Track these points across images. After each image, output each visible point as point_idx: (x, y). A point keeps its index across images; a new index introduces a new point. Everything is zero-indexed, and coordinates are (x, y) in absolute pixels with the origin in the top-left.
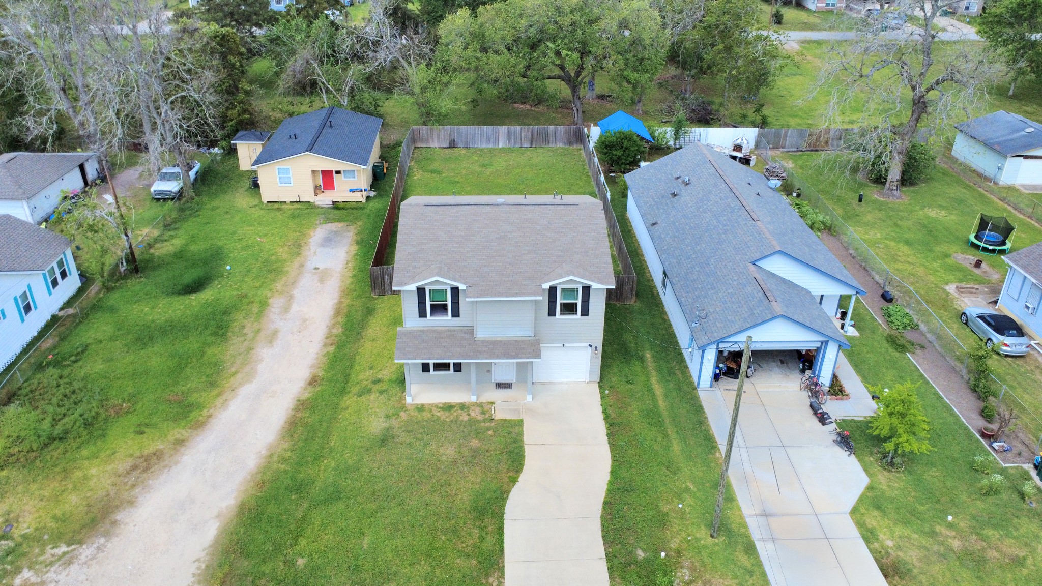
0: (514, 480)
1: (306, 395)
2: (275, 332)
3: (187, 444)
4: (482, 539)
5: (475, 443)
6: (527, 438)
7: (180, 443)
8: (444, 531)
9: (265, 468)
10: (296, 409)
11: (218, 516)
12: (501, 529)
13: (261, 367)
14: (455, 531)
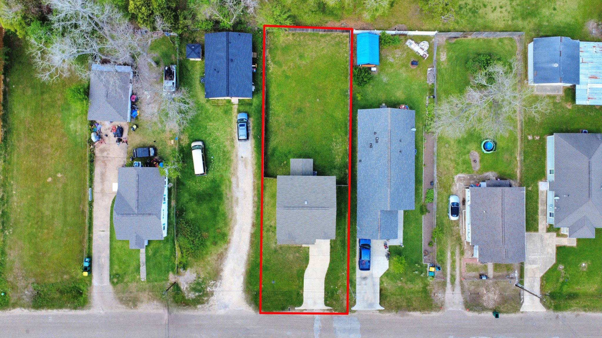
0: (306, 267)
1: (253, 232)
2: (237, 199)
3: (228, 250)
4: (299, 283)
5: (297, 254)
6: (310, 253)
7: (226, 249)
8: (291, 281)
9: (248, 259)
10: (251, 237)
11: (242, 274)
12: (303, 279)
13: (238, 217)
14: (293, 281)
